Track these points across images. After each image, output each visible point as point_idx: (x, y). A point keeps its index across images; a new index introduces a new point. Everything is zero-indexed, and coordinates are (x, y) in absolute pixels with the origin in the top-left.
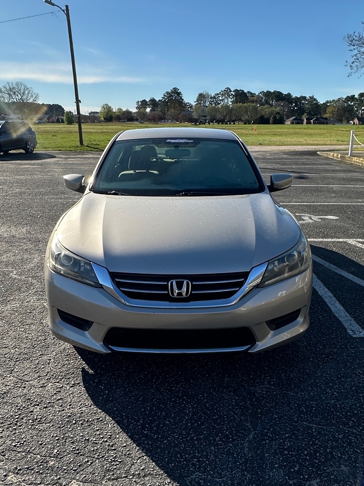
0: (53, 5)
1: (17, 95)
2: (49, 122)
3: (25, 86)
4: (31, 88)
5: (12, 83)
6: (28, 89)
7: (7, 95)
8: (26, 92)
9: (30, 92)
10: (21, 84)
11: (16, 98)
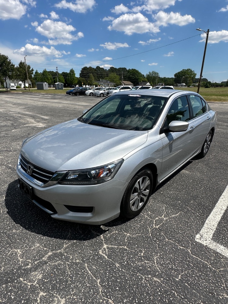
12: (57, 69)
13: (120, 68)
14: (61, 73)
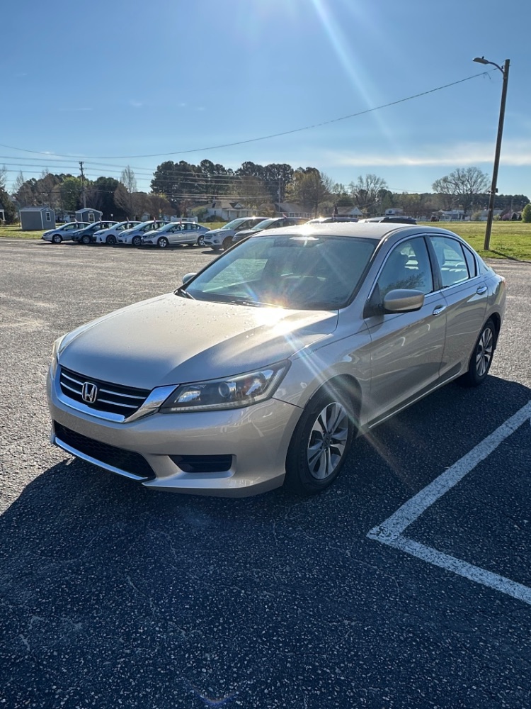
0: (486, 62)
1: (466, 185)
2: (500, 220)
3: (480, 173)
4: (487, 174)
5: (463, 169)
6: (482, 176)
7: (453, 185)
8: (479, 180)
9: (485, 180)
10: (475, 169)
11: (463, 190)
12: (82, 169)
13: (273, 166)
14: (94, 179)
